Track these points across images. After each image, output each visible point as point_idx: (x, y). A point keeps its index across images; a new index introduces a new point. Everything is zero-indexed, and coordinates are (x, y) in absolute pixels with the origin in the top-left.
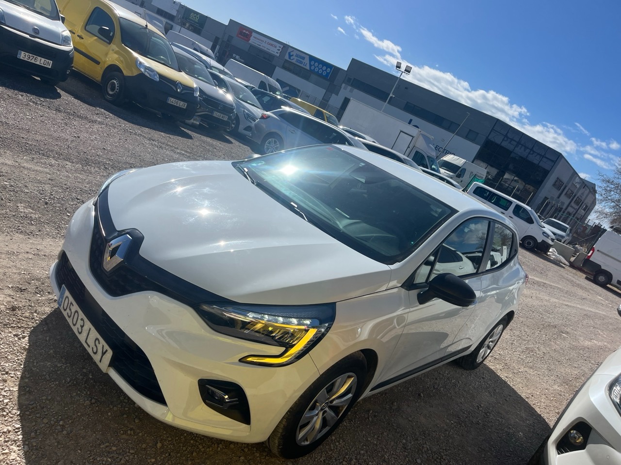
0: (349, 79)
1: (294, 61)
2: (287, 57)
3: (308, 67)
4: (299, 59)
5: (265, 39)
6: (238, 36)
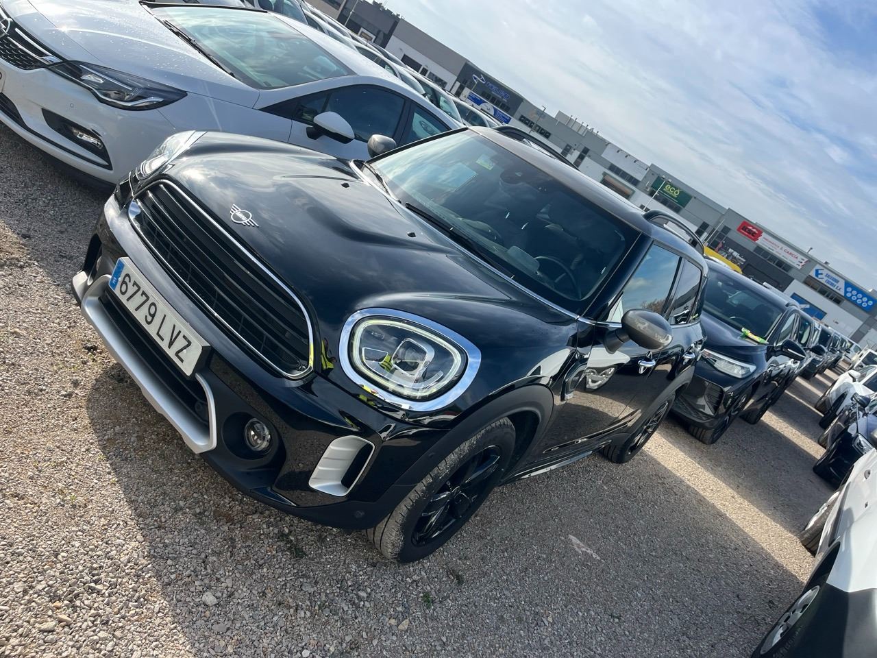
1: (823, 281)
2: (813, 274)
3: (842, 293)
4: (830, 280)
5: (781, 245)
6: (739, 230)
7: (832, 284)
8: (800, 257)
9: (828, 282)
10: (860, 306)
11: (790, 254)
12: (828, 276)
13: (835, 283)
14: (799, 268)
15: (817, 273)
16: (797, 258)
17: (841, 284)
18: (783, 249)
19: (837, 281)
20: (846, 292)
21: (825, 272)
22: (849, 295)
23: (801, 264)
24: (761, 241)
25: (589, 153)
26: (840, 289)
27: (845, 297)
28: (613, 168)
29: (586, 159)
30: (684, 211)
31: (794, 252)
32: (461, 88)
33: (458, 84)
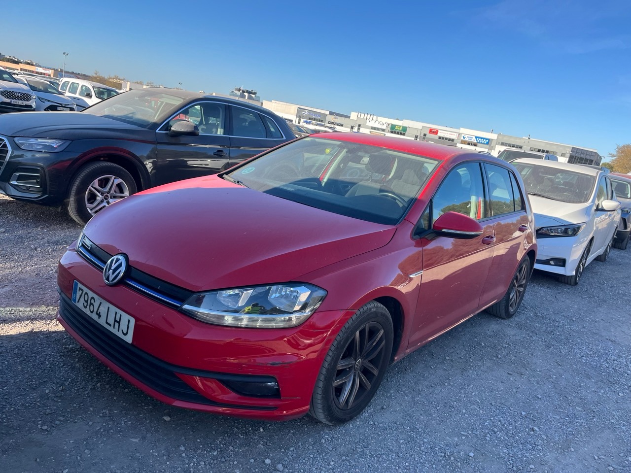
0: (499, 143)
1: (467, 140)
2: (462, 139)
3: (476, 141)
5: (447, 132)
6: (429, 133)
7: (471, 140)
8: (455, 134)
9: (469, 139)
10: (484, 143)
11: (451, 135)
12: (468, 137)
14: (457, 138)
15: (464, 138)
17: (474, 138)
18: (448, 134)
19: (472, 138)
20: (477, 140)
21: (466, 136)
22: (478, 141)
24: (440, 134)
25: (361, 126)
26: (474, 140)
27: (477, 142)
28: (373, 128)
29: (361, 129)
30: (406, 134)
31: (453, 133)
32: (300, 120)
33: (298, 119)
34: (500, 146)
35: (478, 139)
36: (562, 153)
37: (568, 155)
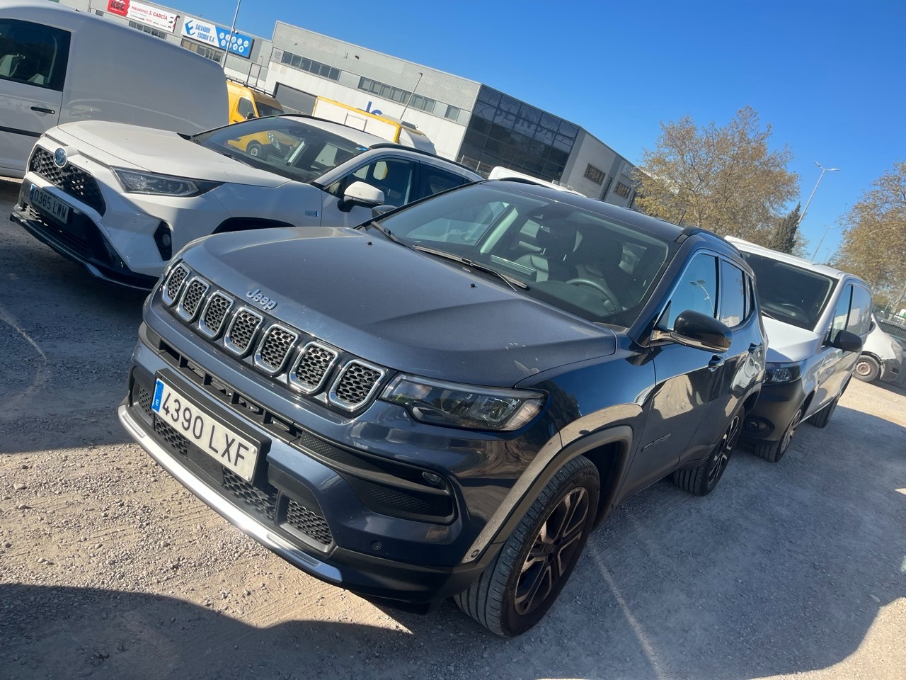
0: (278, 54)
1: (195, 37)
3: (216, 43)
4: (202, 32)
6: (109, 10)
7: (205, 37)
8: (169, 15)
9: (200, 35)
10: (236, 54)
11: (160, 16)
12: (198, 28)
13: (207, 34)
15: (188, 29)
16: (166, 18)
17: (213, 33)
18: (152, 13)
19: (208, 30)
20: (220, 40)
22: (223, 43)
23: (172, 25)
24: (131, 14)
26: (214, 39)
27: (222, 48)
34: (280, 67)
35: (222, 35)
36: (450, 107)
37: (466, 116)
